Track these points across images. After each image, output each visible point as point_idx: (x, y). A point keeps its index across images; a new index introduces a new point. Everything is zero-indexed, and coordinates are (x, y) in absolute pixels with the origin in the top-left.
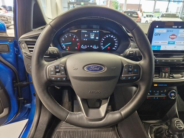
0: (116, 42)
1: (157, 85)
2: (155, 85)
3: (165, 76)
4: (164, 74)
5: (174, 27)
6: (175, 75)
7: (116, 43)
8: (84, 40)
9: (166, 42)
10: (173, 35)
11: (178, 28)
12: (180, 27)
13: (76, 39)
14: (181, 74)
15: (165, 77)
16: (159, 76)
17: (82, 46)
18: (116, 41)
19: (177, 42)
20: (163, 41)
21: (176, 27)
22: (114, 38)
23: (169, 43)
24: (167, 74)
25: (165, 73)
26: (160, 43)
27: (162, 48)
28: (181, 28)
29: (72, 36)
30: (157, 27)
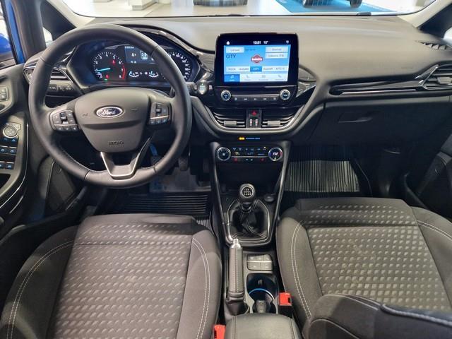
0: (186, 65)
1: (243, 139)
2: (240, 139)
3: (254, 123)
4: (251, 120)
5: (255, 42)
6: (270, 123)
7: (187, 67)
8: (132, 62)
9: (247, 69)
10: (257, 57)
11: (262, 44)
12: (266, 42)
13: (117, 61)
14: (281, 121)
15: (253, 125)
16: (245, 124)
17: (131, 73)
18: (186, 63)
19: (266, 67)
20: (242, 67)
21: (259, 42)
22: (182, 58)
23: (252, 70)
24: (257, 121)
25: (254, 119)
26: (237, 69)
27: (243, 79)
28: (268, 44)
29: (111, 56)
30: (228, 43)
